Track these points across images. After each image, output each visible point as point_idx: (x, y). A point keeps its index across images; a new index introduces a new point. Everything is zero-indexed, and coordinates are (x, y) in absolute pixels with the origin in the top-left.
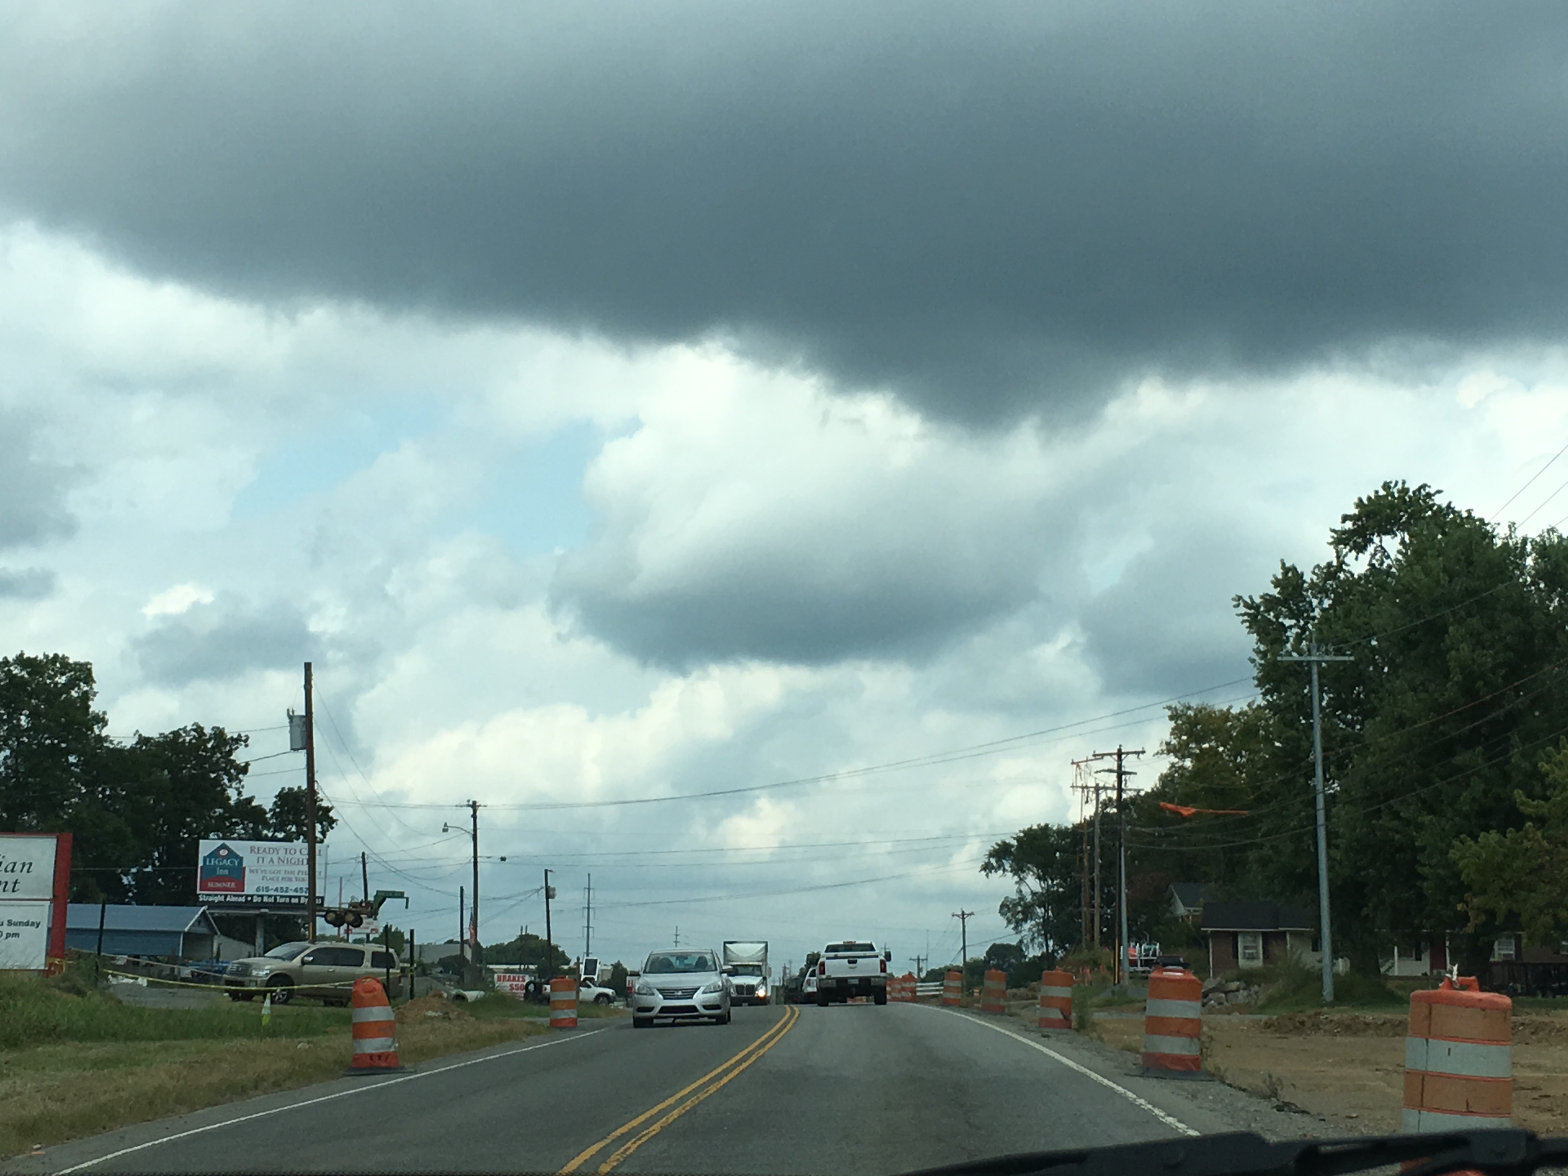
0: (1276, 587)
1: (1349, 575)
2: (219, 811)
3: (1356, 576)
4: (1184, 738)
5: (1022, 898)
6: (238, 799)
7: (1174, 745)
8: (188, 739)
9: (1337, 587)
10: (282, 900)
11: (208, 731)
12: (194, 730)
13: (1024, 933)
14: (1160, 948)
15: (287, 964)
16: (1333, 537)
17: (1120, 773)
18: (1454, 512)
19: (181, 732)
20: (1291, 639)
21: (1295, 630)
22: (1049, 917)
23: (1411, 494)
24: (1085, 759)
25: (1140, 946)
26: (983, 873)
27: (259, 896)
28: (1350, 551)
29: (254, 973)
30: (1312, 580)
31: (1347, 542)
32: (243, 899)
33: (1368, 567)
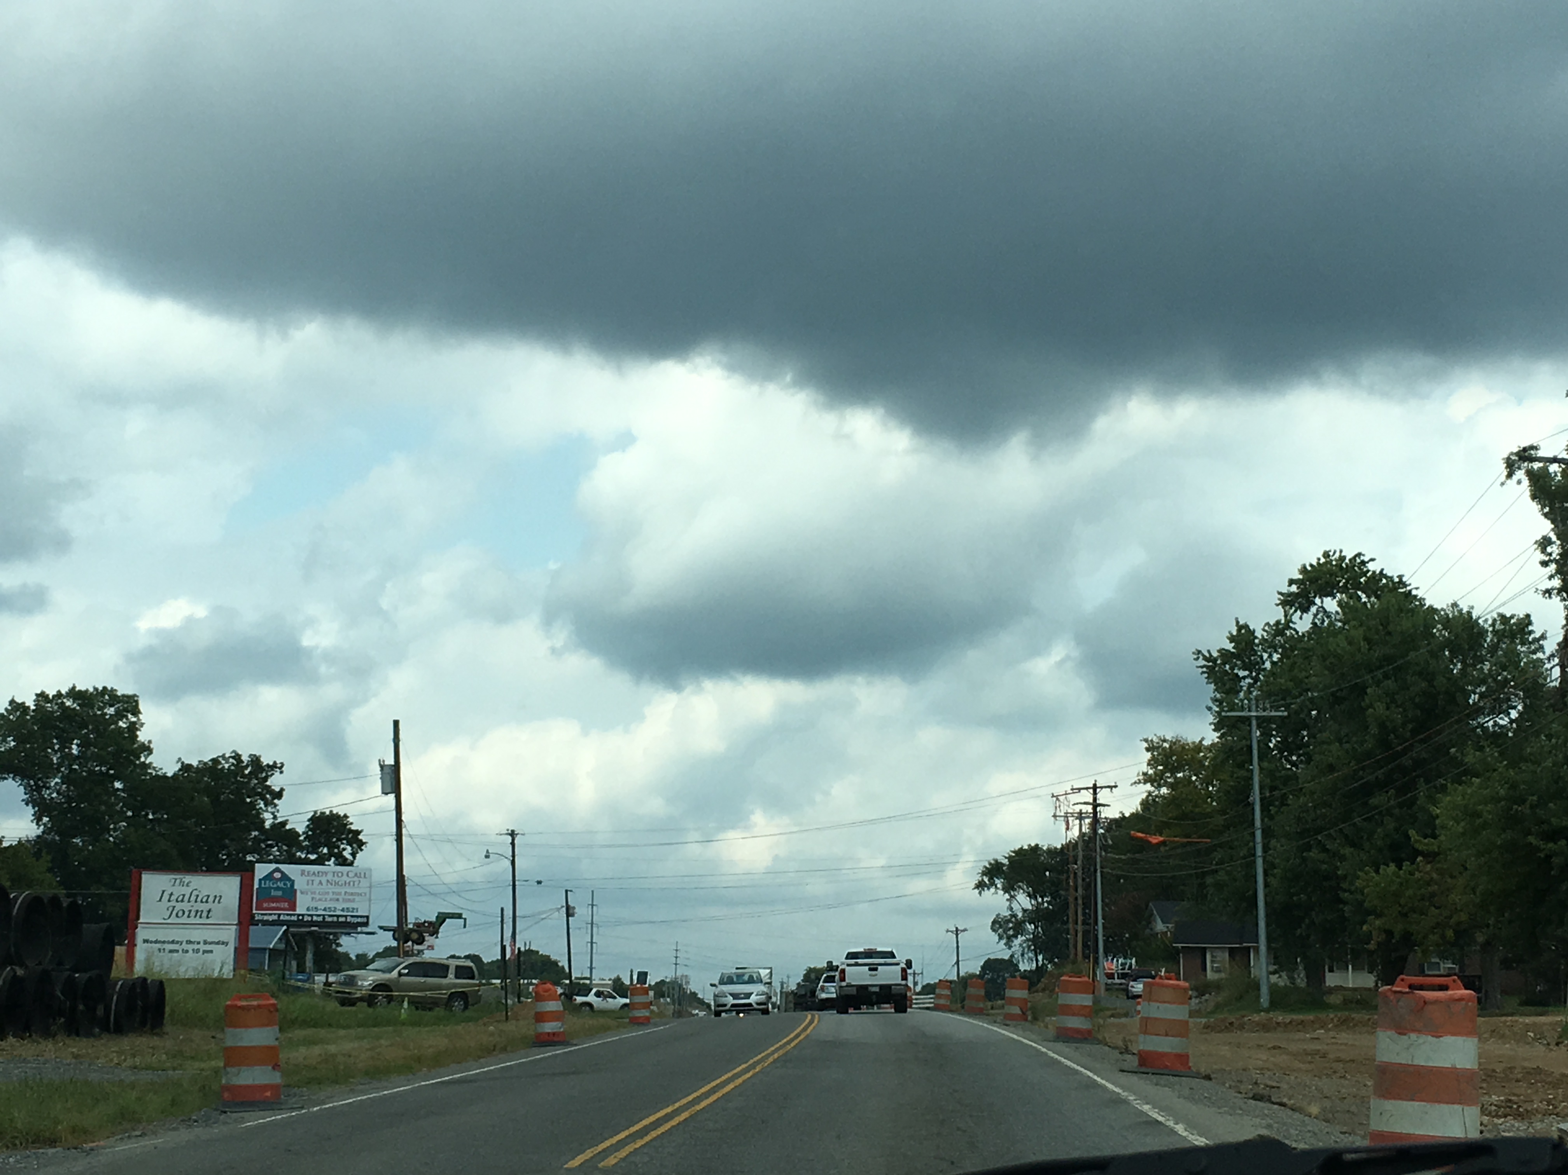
0: (1231, 642)
1: (1294, 633)
2: (255, 833)
3: (1300, 634)
4: (1160, 768)
5: (1014, 916)
6: (273, 822)
7: (1151, 775)
8: (227, 766)
9: (1285, 642)
10: (330, 919)
11: (245, 758)
12: (233, 757)
13: (1014, 948)
14: (1136, 962)
15: (387, 976)
16: (1279, 599)
17: (1095, 805)
18: (1386, 577)
19: (220, 759)
20: (1245, 688)
21: (1249, 680)
22: (1039, 933)
23: (1347, 561)
25: (1117, 961)
26: (977, 891)
27: (309, 915)
28: (1295, 611)
29: (360, 983)
30: (1262, 636)
31: (1291, 603)
32: (294, 918)
33: (1311, 626)
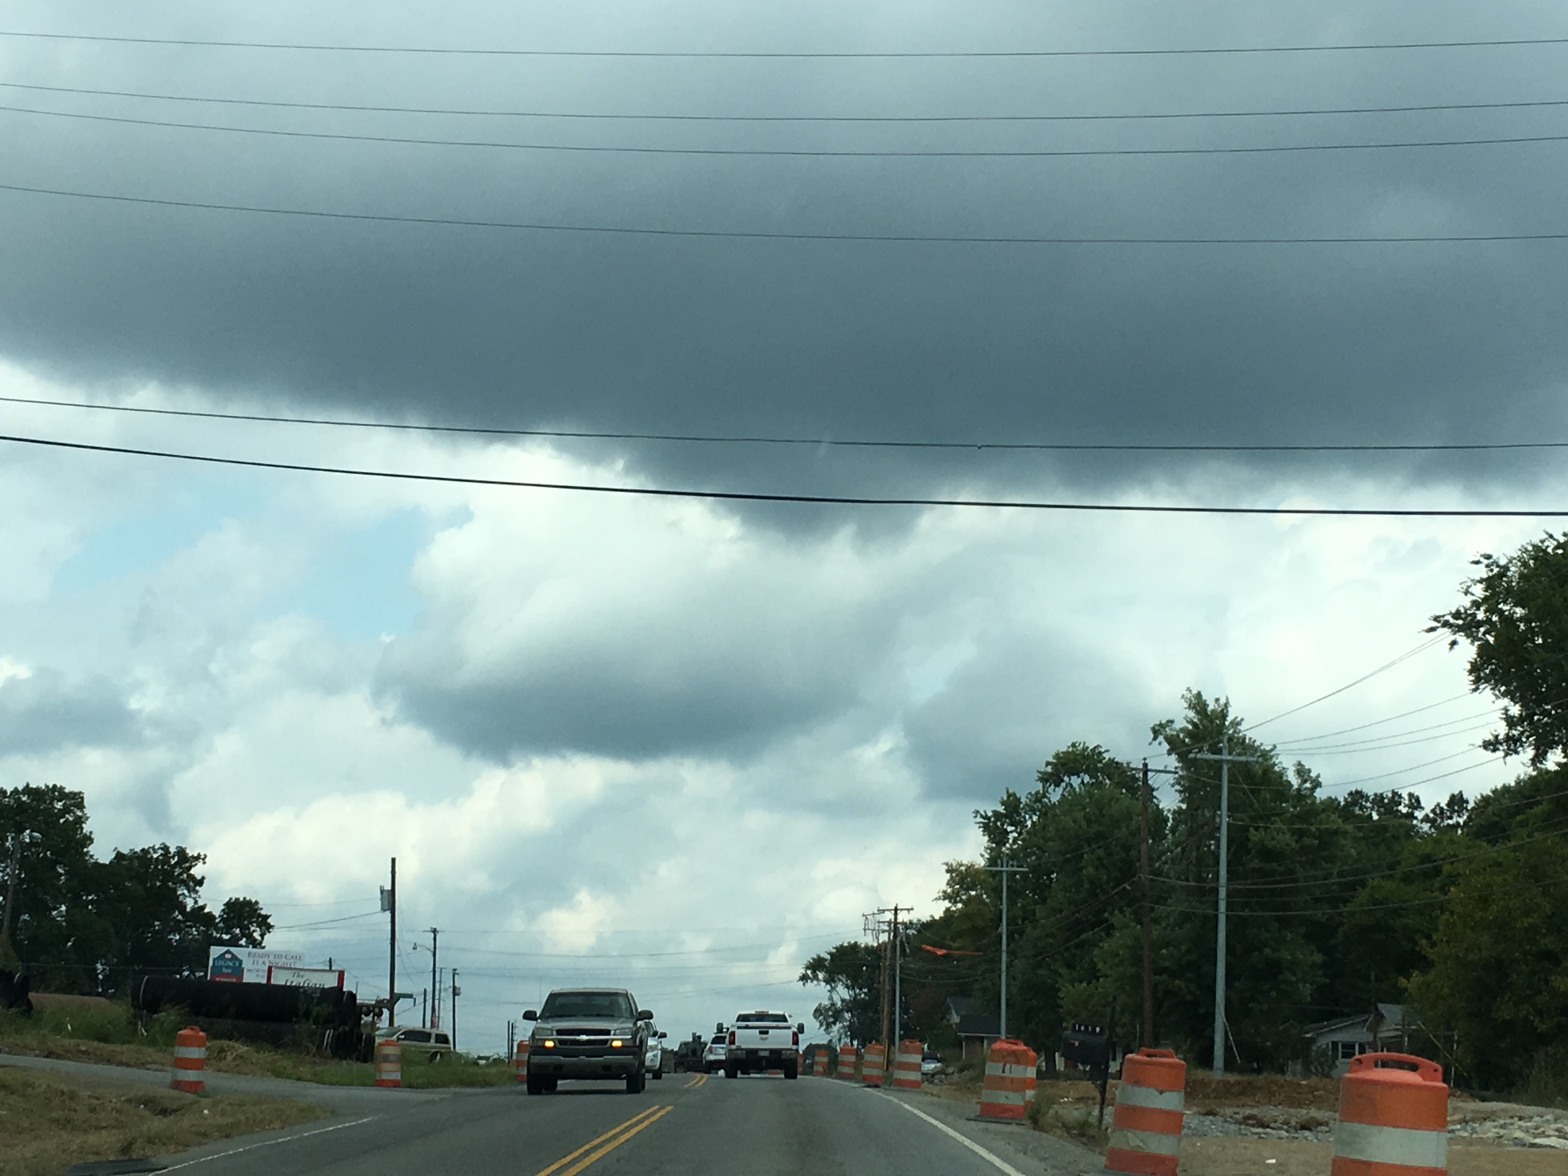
0: (1002, 806)
1: (1048, 801)
2: (177, 916)
3: (1052, 803)
4: (957, 887)
5: (833, 1005)
6: (194, 907)
7: (949, 894)
8: (155, 856)
9: (1042, 808)
11: (173, 850)
12: (162, 849)
13: (832, 1034)
16: (1039, 776)
18: (1118, 763)
19: (150, 850)
20: (1012, 839)
21: (1015, 835)
22: (854, 1021)
23: (1089, 750)
24: (871, 913)
26: (801, 983)
28: (1050, 785)
30: (1026, 802)
31: (1047, 780)
33: (1061, 797)
